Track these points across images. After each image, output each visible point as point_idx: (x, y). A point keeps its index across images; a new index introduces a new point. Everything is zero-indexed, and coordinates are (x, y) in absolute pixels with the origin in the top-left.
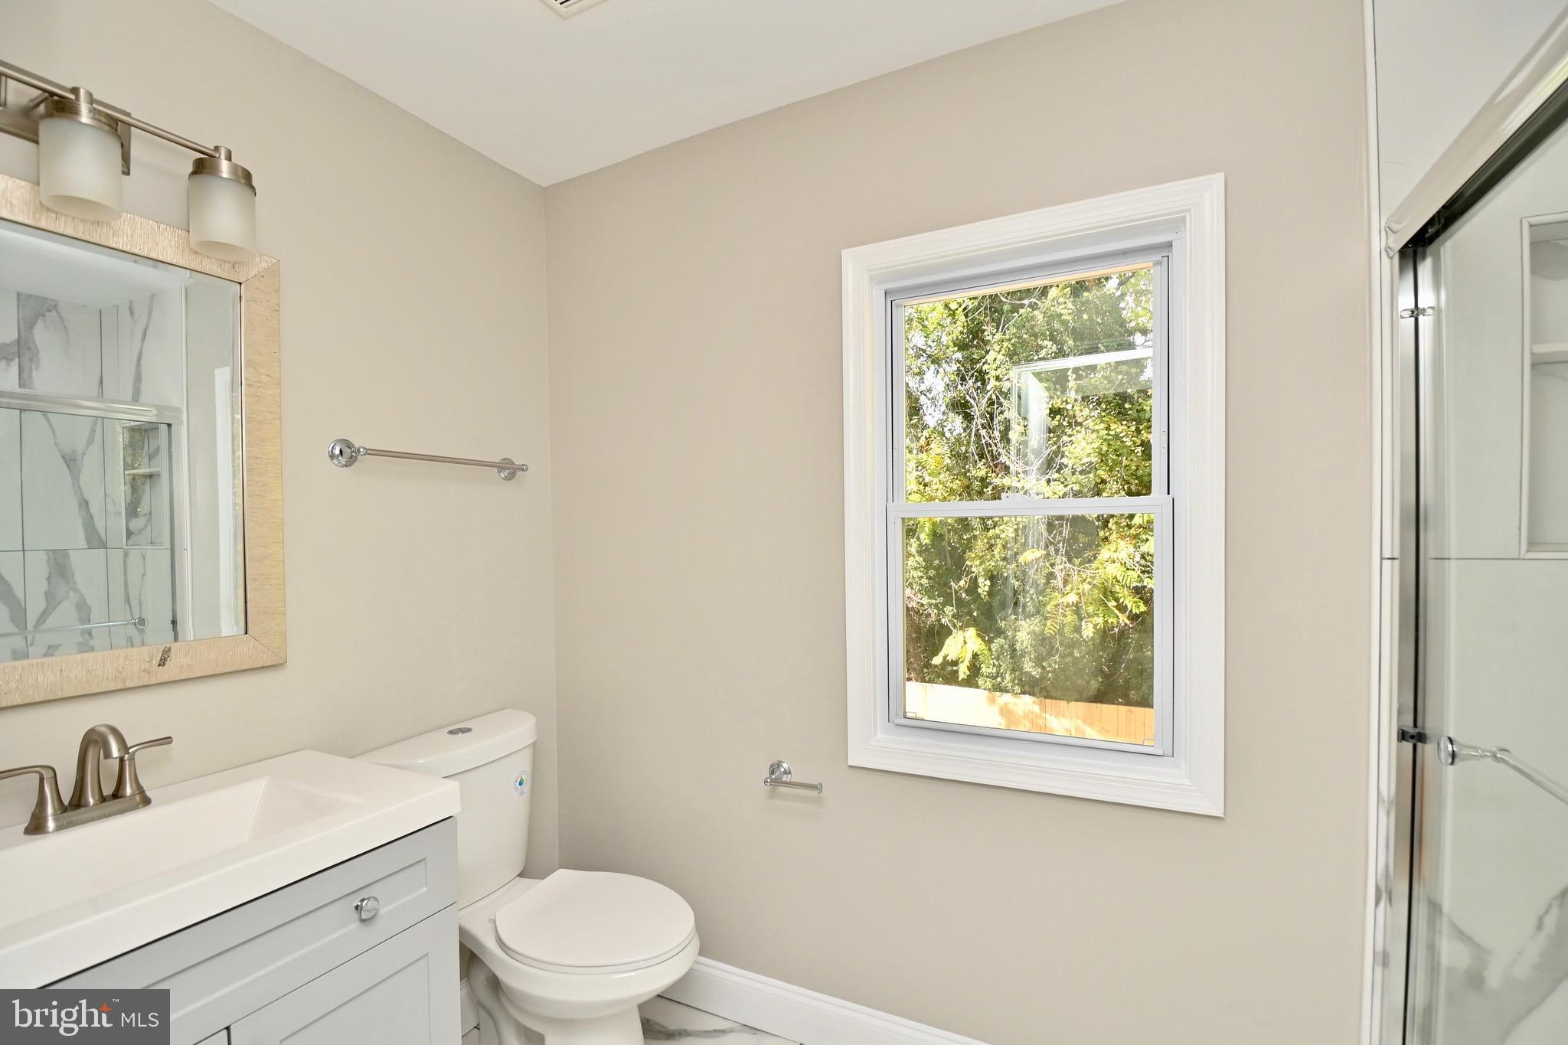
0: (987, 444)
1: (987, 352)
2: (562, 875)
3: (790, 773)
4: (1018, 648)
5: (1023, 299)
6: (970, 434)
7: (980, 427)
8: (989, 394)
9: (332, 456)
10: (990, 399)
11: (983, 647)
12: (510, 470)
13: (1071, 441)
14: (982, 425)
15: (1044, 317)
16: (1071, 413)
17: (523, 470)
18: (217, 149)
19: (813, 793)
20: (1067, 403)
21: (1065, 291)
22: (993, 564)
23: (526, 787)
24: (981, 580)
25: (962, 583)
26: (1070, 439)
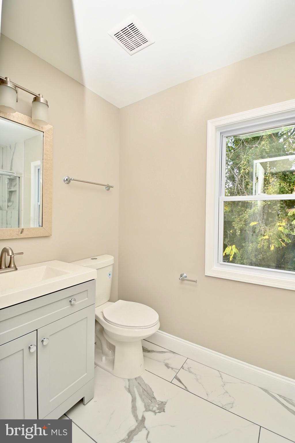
0: (240, 189)
1: (241, 162)
2: (120, 301)
3: (187, 277)
4: (248, 252)
5: (253, 145)
6: (235, 186)
7: (238, 184)
8: (241, 174)
9: (64, 181)
10: (241, 175)
11: (237, 251)
12: (108, 187)
13: (267, 189)
14: (239, 183)
15: (260, 150)
16: (268, 180)
17: (112, 187)
18: (39, 95)
19: (194, 283)
20: (267, 177)
21: (267, 142)
22: (241, 226)
23: (111, 276)
24: (237, 231)
25: (231, 231)
26: (267, 188)
